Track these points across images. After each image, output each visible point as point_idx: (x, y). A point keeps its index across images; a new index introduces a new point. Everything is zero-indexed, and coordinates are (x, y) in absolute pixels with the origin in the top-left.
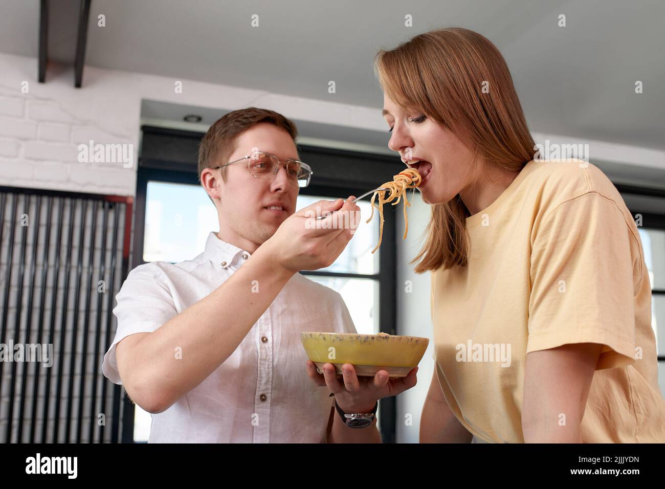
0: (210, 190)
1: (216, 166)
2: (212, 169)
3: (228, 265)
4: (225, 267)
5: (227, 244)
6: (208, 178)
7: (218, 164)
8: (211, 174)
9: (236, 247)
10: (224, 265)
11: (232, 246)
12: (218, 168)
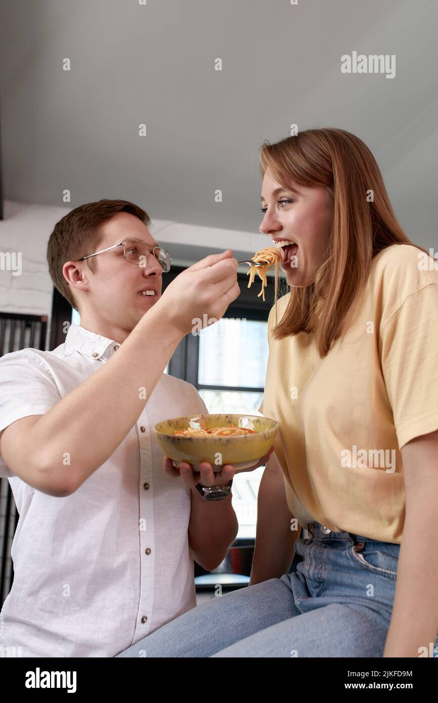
0: (76, 283)
1: (80, 258)
2: (75, 261)
3: (100, 355)
4: (97, 358)
5: (98, 335)
6: (71, 272)
7: (82, 256)
8: (74, 267)
9: (107, 339)
10: (96, 356)
11: (103, 337)
12: (82, 260)
